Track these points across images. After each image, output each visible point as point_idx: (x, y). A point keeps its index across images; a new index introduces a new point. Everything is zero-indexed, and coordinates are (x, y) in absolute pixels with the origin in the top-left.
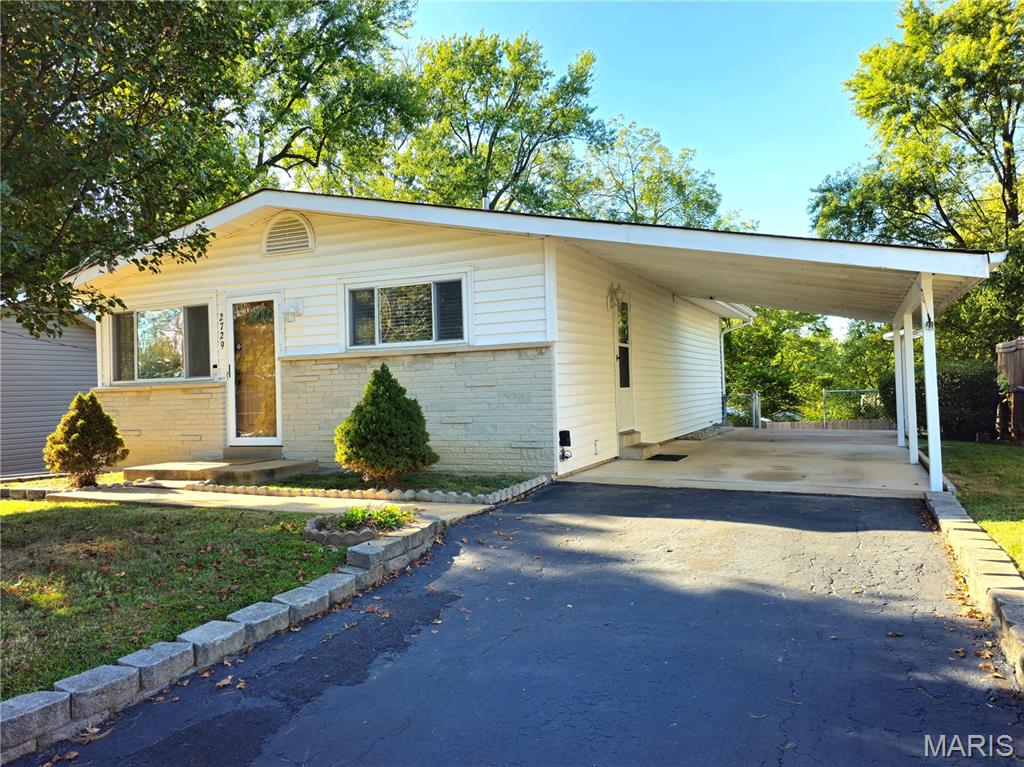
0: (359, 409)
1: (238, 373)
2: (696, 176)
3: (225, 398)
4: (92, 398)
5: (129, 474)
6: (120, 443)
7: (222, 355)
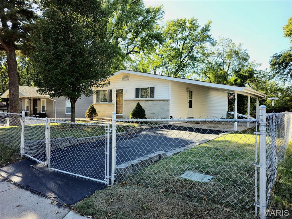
0: (134, 110)
1: (117, 102)
2: (243, 51)
3: (114, 107)
4: (93, 106)
5: (98, 119)
6: (97, 113)
7: (114, 99)
